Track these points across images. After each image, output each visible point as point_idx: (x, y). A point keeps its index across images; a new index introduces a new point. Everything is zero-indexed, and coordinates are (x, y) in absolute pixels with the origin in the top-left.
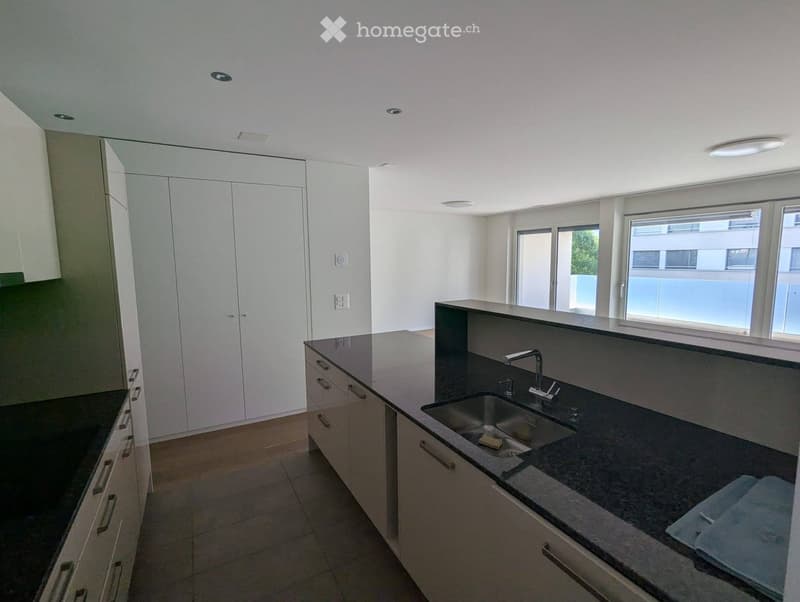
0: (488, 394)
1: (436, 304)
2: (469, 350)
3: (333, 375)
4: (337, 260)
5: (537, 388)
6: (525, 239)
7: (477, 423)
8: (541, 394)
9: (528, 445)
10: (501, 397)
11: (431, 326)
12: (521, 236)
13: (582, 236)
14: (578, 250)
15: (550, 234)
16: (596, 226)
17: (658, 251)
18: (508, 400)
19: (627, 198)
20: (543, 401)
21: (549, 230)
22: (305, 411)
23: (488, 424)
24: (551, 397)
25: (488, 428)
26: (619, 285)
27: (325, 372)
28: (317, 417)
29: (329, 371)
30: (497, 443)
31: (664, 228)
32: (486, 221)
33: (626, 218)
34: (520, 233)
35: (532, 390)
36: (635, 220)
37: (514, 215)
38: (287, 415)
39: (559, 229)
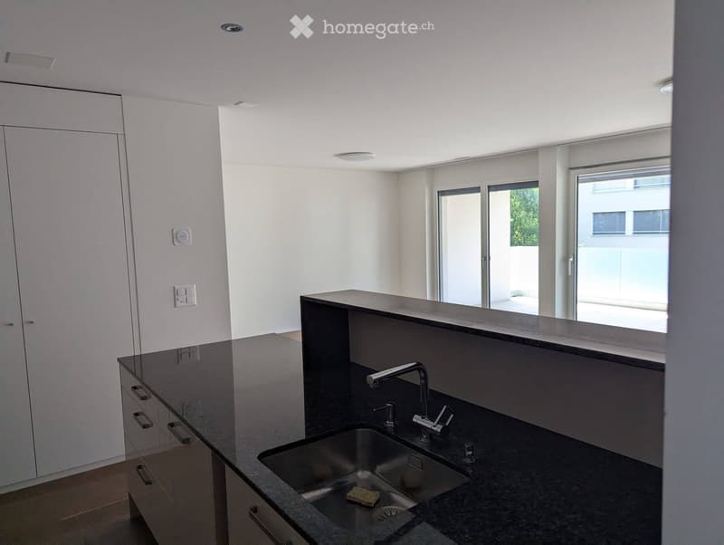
0: (362, 426)
1: (301, 297)
2: (352, 359)
3: (153, 408)
4: (175, 237)
5: (422, 415)
6: (448, 202)
7: (350, 467)
8: (427, 423)
9: (412, 498)
10: (379, 430)
11: (297, 326)
12: (443, 197)
13: (529, 195)
14: (523, 213)
15: (479, 194)
16: (535, 184)
17: (624, 212)
18: (389, 435)
19: (573, 147)
20: (431, 434)
21: (476, 190)
22: (124, 459)
23: (363, 469)
24: (438, 428)
25: (363, 475)
26: (566, 260)
27: (142, 402)
28: (137, 468)
29: (148, 401)
30: (371, 497)
31: (630, 182)
32: (397, 177)
33: (572, 172)
34: (442, 193)
35: (417, 419)
36: (583, 174)
37: (432, 170)
38: (102, 465)
39: (490, 188)
